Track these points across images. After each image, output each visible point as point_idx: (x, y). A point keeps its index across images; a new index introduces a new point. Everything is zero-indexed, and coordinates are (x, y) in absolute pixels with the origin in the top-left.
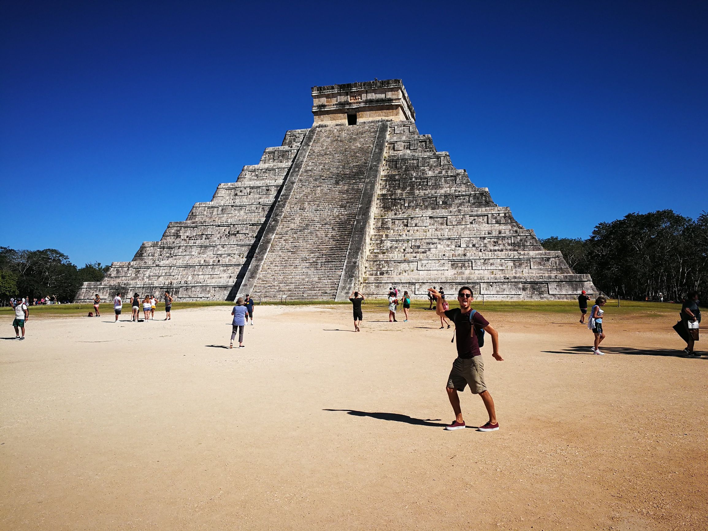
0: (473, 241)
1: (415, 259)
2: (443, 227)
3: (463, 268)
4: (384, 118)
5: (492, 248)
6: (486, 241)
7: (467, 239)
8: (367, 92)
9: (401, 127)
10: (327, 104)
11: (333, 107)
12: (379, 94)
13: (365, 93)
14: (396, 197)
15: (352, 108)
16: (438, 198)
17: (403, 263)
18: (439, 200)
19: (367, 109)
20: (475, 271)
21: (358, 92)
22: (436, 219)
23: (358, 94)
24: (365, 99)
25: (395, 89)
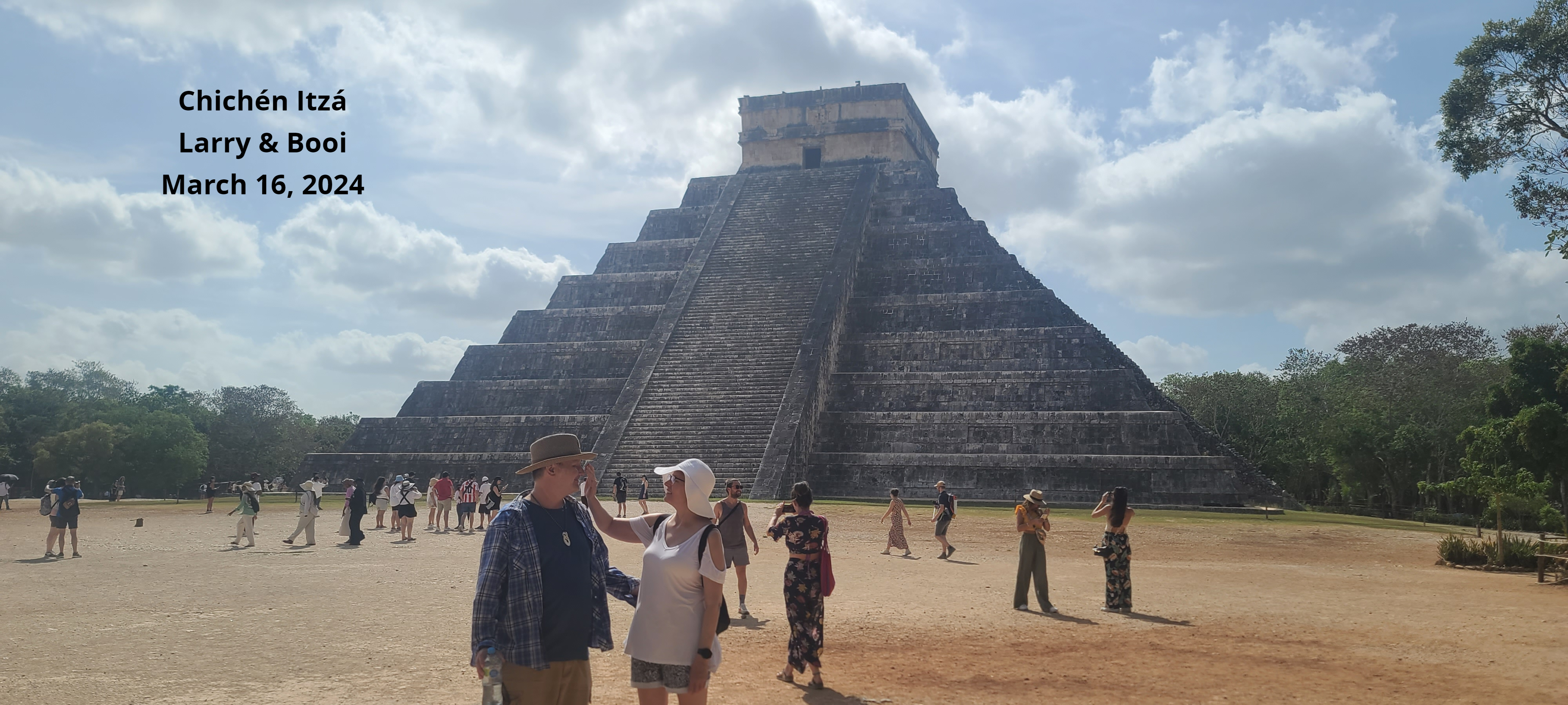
0: (1018, 389)
1: (907, 421)
2: (964, 362)
3: (995, 440)
4: (870, 155)
5: (1052, 404)
6: (1041, 391)
7: (1006, 385)
8: (840, 106)
9: (901, 172)
10: (767, 129)
11: (777, 135)
12: (864, 111)
13: (837, 108)
14: (883, 304)
15: (813, 137)
16: (959, 308)
17: (886, 428)
18: (960, 311)
19: (840, 138)
20: (1017, 445)
21: (823, 106)
22: (953, 347)
23: (823, 110)
24: (837, 119)
25: (893, 102)
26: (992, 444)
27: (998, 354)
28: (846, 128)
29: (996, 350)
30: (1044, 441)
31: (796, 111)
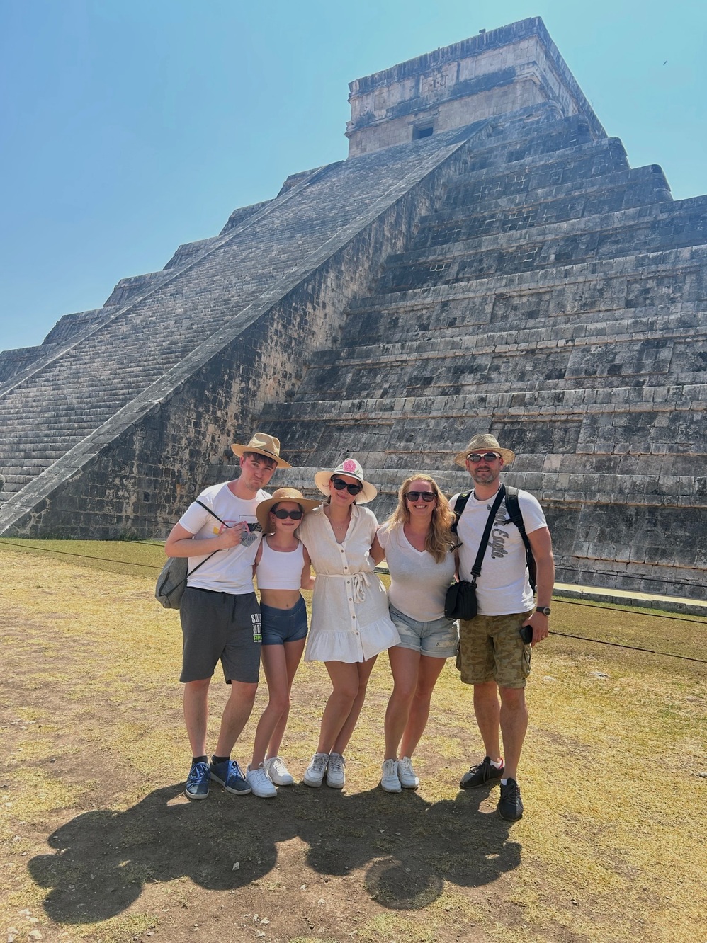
4: (490, 117)
7: (593, 349)
8: (459, 65)
9: (520, 120)
10: (376, 113)
11: (386, 117)
12: (487, 64)
13: (455, 69)
14: (431, 258)
15: (424, 110)
16: (545, 248)
17: (351, 428)
18: (546, 252)
19: (456, 104)
20: (585, 458)
21: (439, 70)
22: (516, 301)
23: (439, 75)
24: (454, 82)
25: (524, 44)
26: (530, 456)
27: (593, 304)
28: (463, 90)
29: (592, 297)
30: (648, 448)
31: (409, 83)
